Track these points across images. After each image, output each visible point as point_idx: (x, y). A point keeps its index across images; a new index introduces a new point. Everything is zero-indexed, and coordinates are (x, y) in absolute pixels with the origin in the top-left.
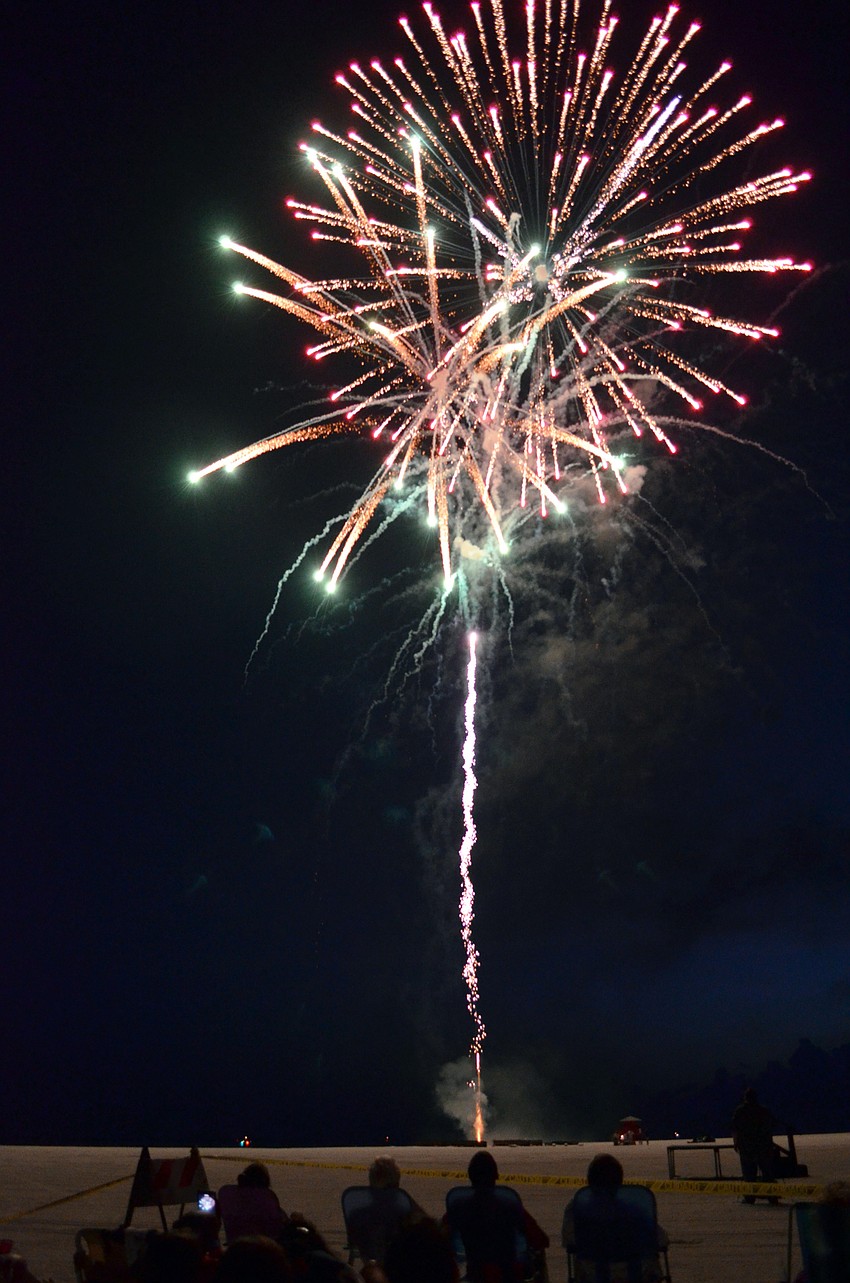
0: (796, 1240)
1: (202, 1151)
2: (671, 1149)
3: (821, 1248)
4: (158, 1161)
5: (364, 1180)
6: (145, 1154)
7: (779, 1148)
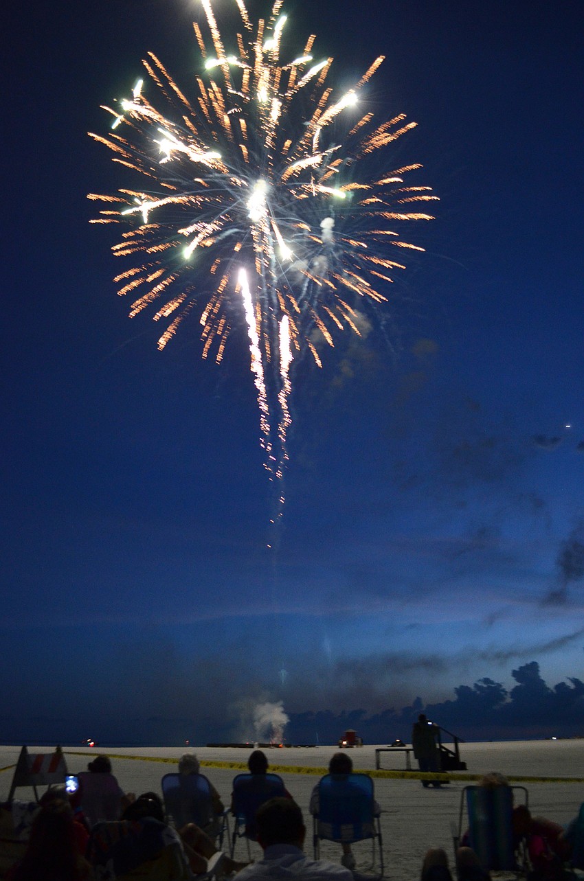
0: (465, 811)
1: (64, 749)
2: (378, 751)
3: (481, 817)
4: (33, 755)
5: (175, 769)
6: (24, 751)
7: (449, 751)
